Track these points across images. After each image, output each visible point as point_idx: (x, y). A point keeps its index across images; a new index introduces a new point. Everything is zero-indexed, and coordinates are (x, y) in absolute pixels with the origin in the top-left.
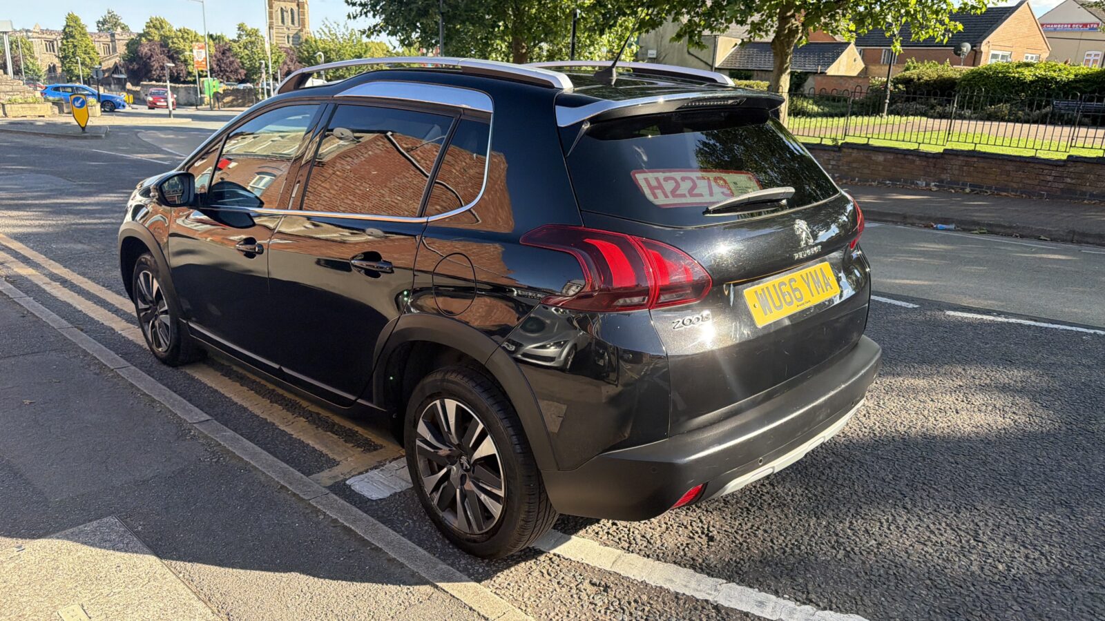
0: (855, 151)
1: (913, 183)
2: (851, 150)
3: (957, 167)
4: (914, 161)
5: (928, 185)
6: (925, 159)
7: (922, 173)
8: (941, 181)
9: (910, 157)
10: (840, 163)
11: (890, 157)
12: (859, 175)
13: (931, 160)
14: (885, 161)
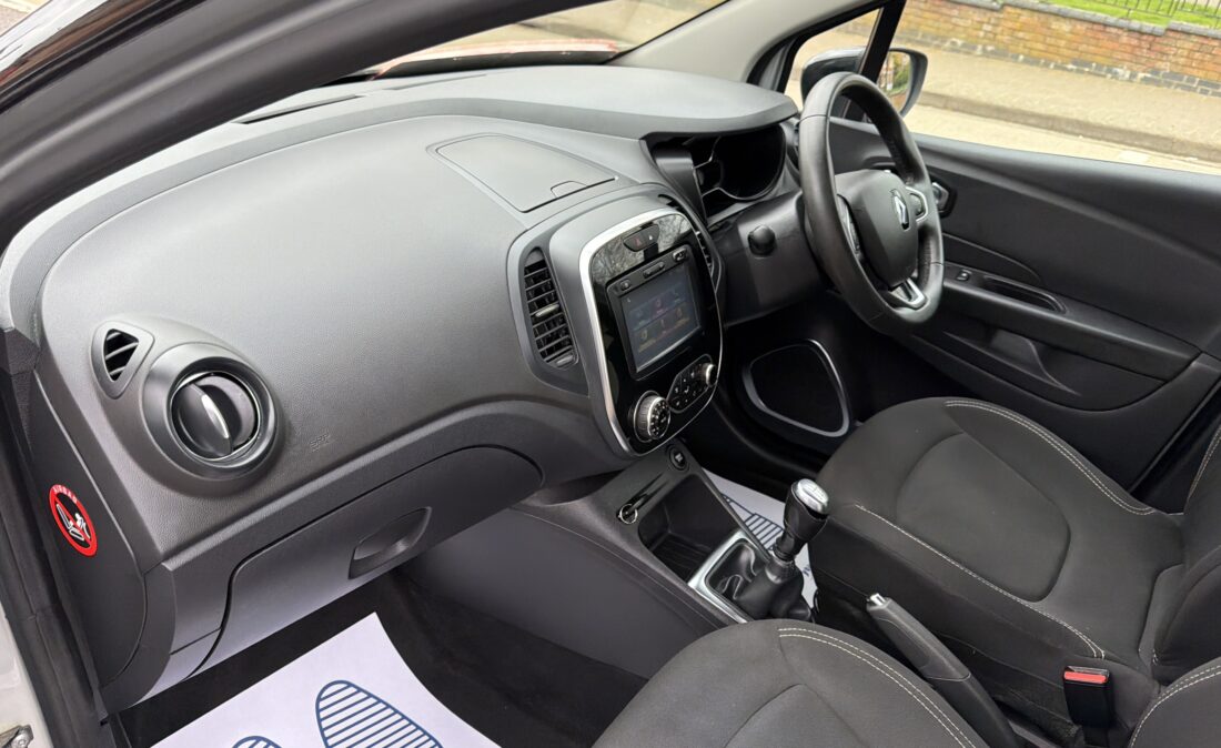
0: (1025, 13)
1: (1109, 71)
2: (1018, 11)
3: (1186, 53)
4: (1119, 36)
5: (1133, 76)
6: (1137, 35)
7: (1126, 56)
8: (1156, 72)
9: (1114, 30)
10: (999, 29)
11: (1081, 27)
12: (1026, 51)
13: (1145, 37)
14: (1071, 32)
